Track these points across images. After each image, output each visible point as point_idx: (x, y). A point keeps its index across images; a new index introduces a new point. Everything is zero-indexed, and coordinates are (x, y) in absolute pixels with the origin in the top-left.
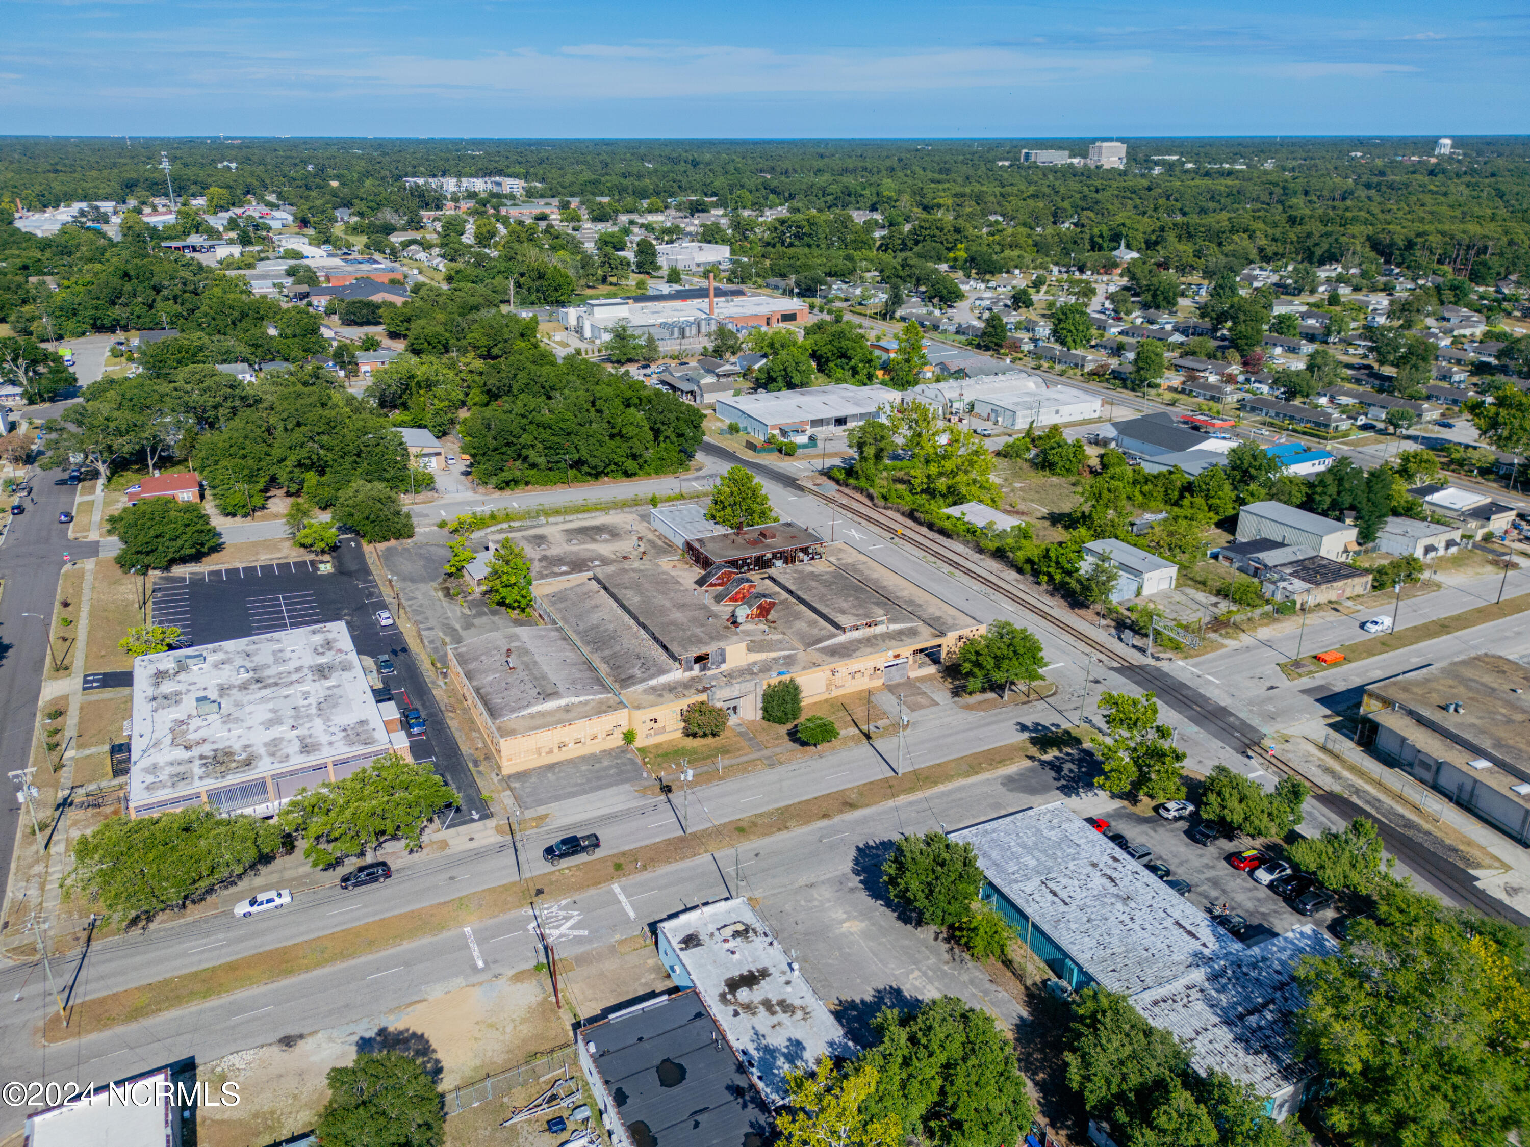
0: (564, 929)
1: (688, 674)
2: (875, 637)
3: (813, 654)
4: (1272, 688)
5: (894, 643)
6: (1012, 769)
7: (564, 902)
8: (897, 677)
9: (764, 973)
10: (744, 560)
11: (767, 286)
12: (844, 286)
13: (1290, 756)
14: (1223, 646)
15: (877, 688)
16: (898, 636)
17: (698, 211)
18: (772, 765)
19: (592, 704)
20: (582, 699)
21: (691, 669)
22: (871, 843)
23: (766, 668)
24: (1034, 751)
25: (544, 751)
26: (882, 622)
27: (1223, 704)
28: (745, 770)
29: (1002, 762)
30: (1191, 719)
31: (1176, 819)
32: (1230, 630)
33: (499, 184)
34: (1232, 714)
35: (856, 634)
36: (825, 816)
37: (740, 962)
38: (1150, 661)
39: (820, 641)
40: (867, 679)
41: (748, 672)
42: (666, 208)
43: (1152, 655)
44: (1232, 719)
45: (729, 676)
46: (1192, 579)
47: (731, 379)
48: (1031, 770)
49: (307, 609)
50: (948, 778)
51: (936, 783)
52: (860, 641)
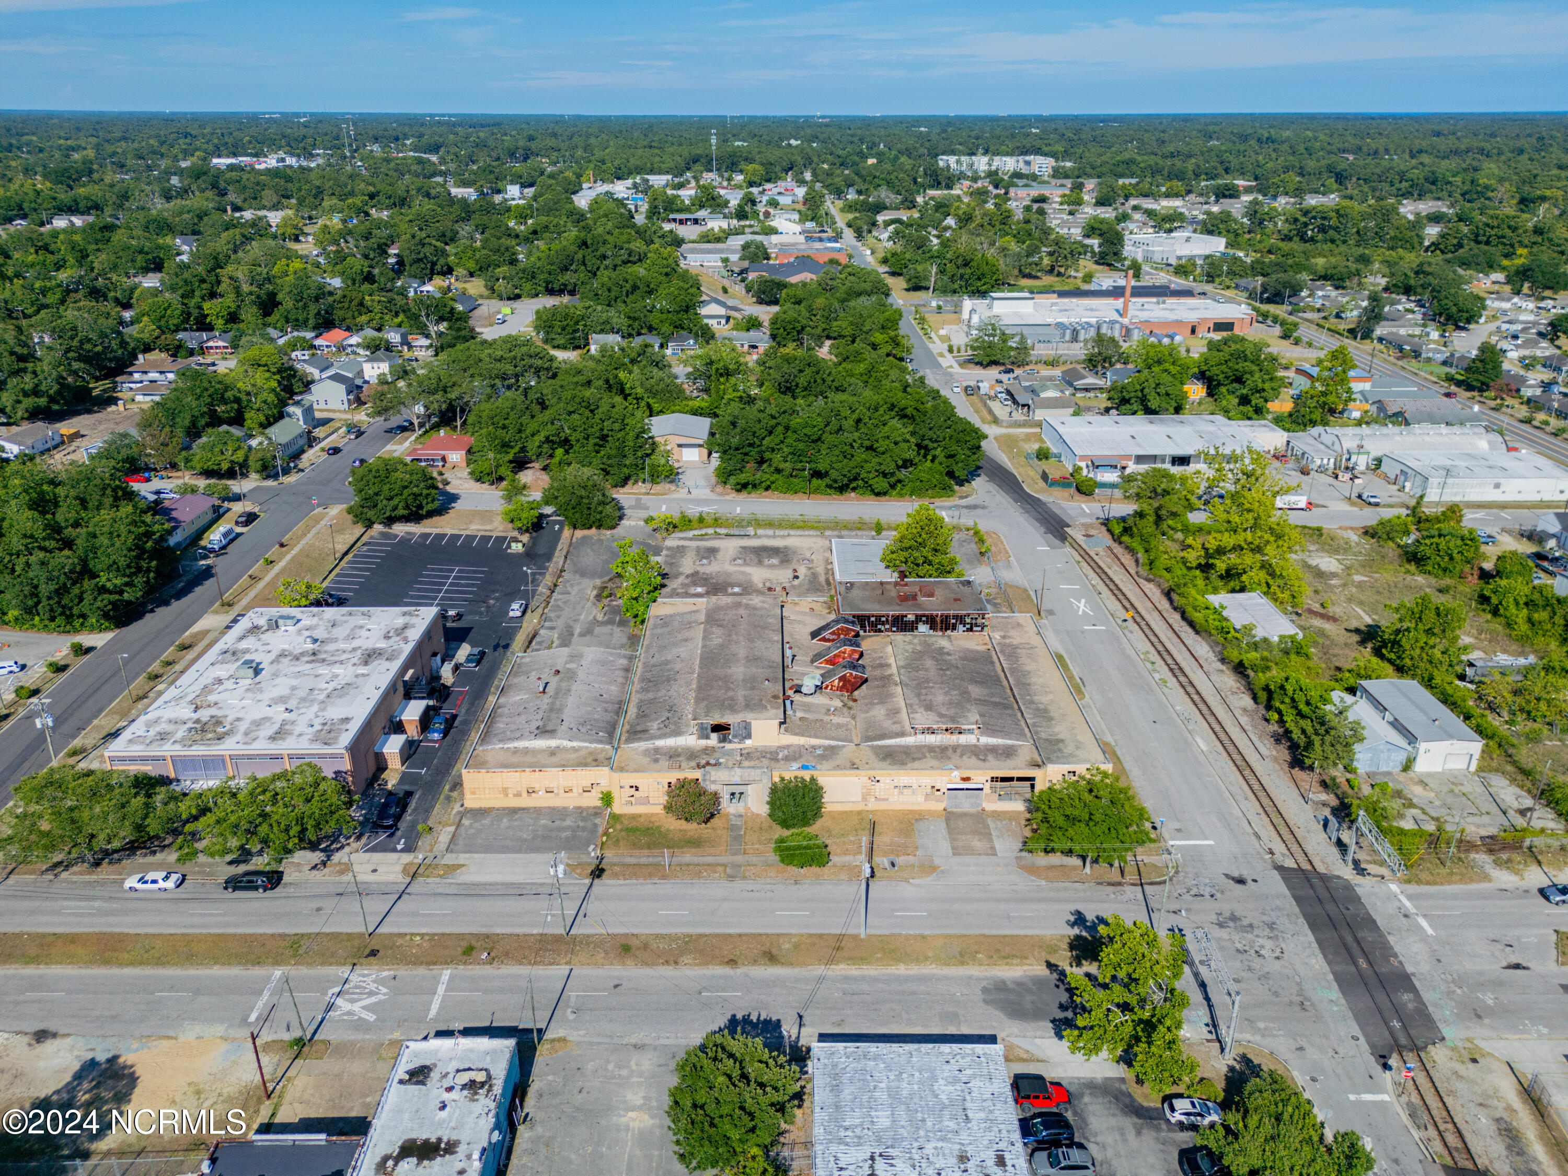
0: (356, 1007)
1: (703, 743)
2: (955, 748)
3: (865, 750)
4: (1517, 966)
5: (973, 761)
6: (1012, 972)
7: (385, 974)
8: (965, 804)
9: (451, 1148)
10: (878, 617)
11: (1237, 287)
12: (1334, 293)
13: (1460, 1086)
14: (1486, 878)
15: (931, 813)
16: (980, 753)
17: (1225, 196)
18: (731, 878)
19: (583, 753)
20: (575, 744)
21: (708, 737)
22: (754, 1018)
23: (794, 755)
24: (1063, 959)
25: (511, 792)
26: (970, 731)
27: (1410, 969)
28: (699, 875)
29: (1007, 958)
30: (1338, 978)
31: (1181, 1126)
32: (1517, 857)
33: (1028, 163)
34: (1413, 989)
35: (931, 739)
36: (732, 962)
37: (440, 1124)
38: (1346, 872)
39: (883, 736)
40: (921, 798)
41: (772, 756)
42: (1189, 192)
43: (1356, 863)
44: (1406, 997)
45: (747, 755)
46: (1514, 763)
47: (1092, 394)
48: (1039, 982)
49: (468, 585)
50: (918, 960)
51: (898, 960)
52: (931, 749)
